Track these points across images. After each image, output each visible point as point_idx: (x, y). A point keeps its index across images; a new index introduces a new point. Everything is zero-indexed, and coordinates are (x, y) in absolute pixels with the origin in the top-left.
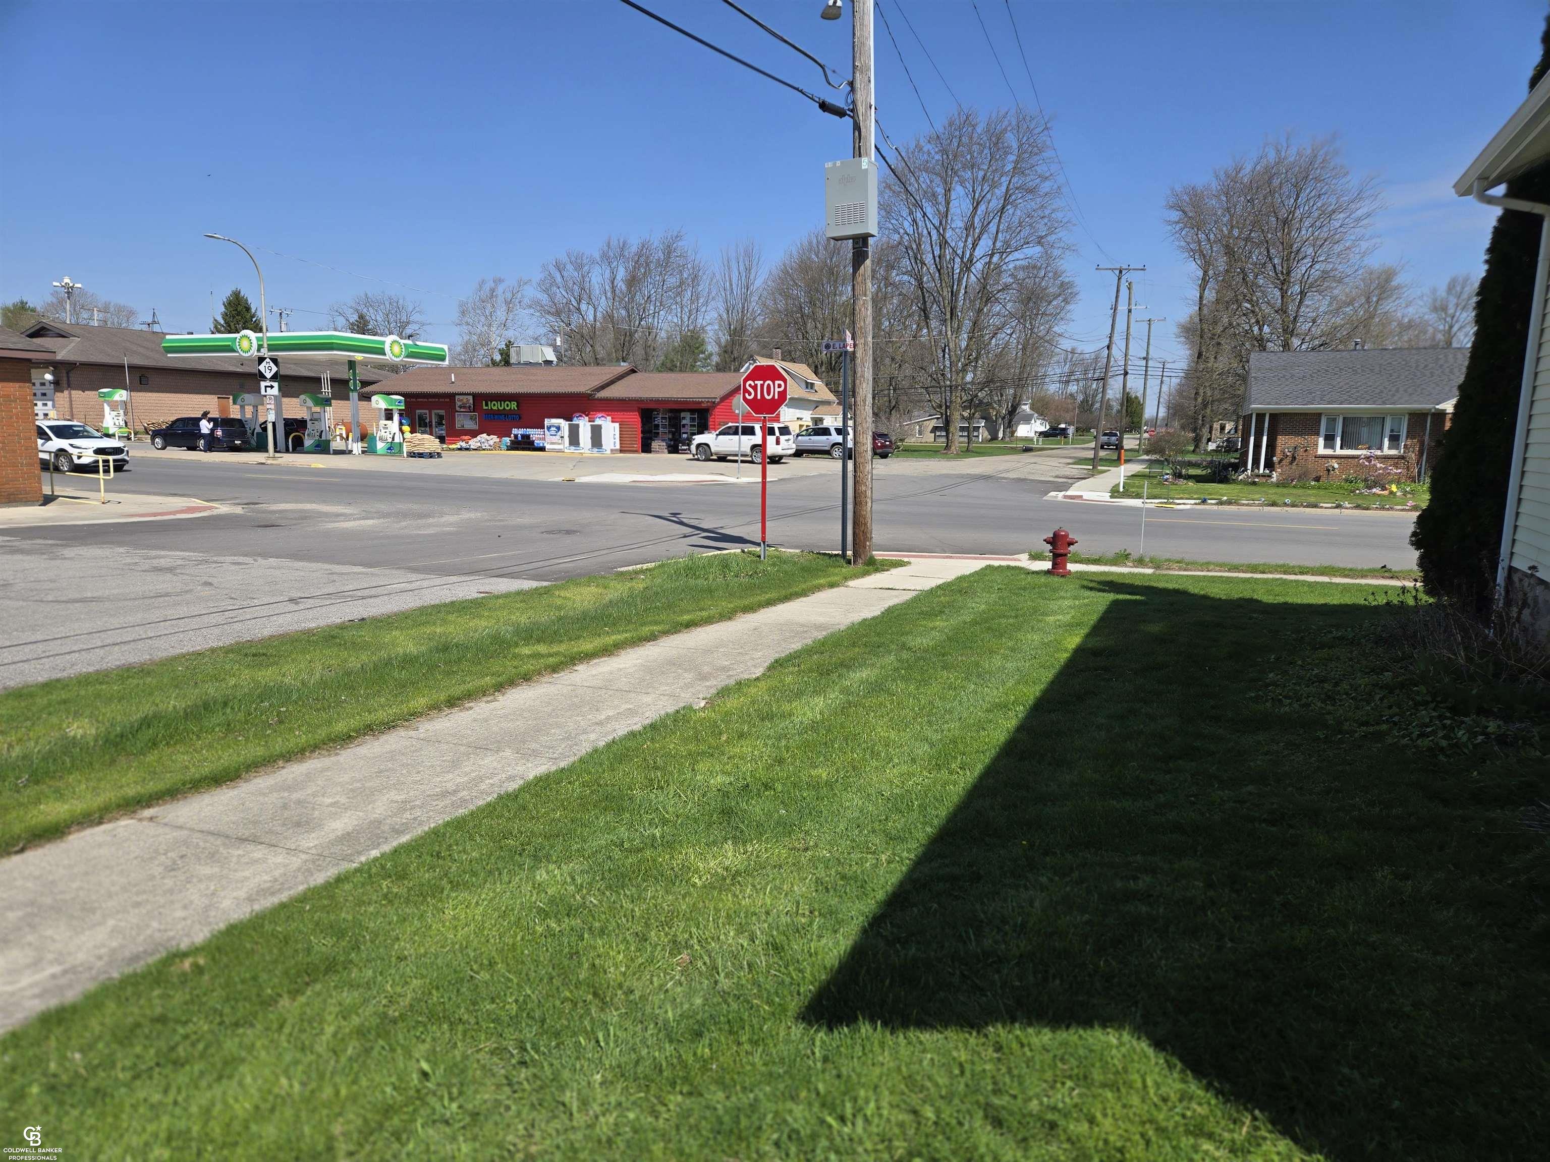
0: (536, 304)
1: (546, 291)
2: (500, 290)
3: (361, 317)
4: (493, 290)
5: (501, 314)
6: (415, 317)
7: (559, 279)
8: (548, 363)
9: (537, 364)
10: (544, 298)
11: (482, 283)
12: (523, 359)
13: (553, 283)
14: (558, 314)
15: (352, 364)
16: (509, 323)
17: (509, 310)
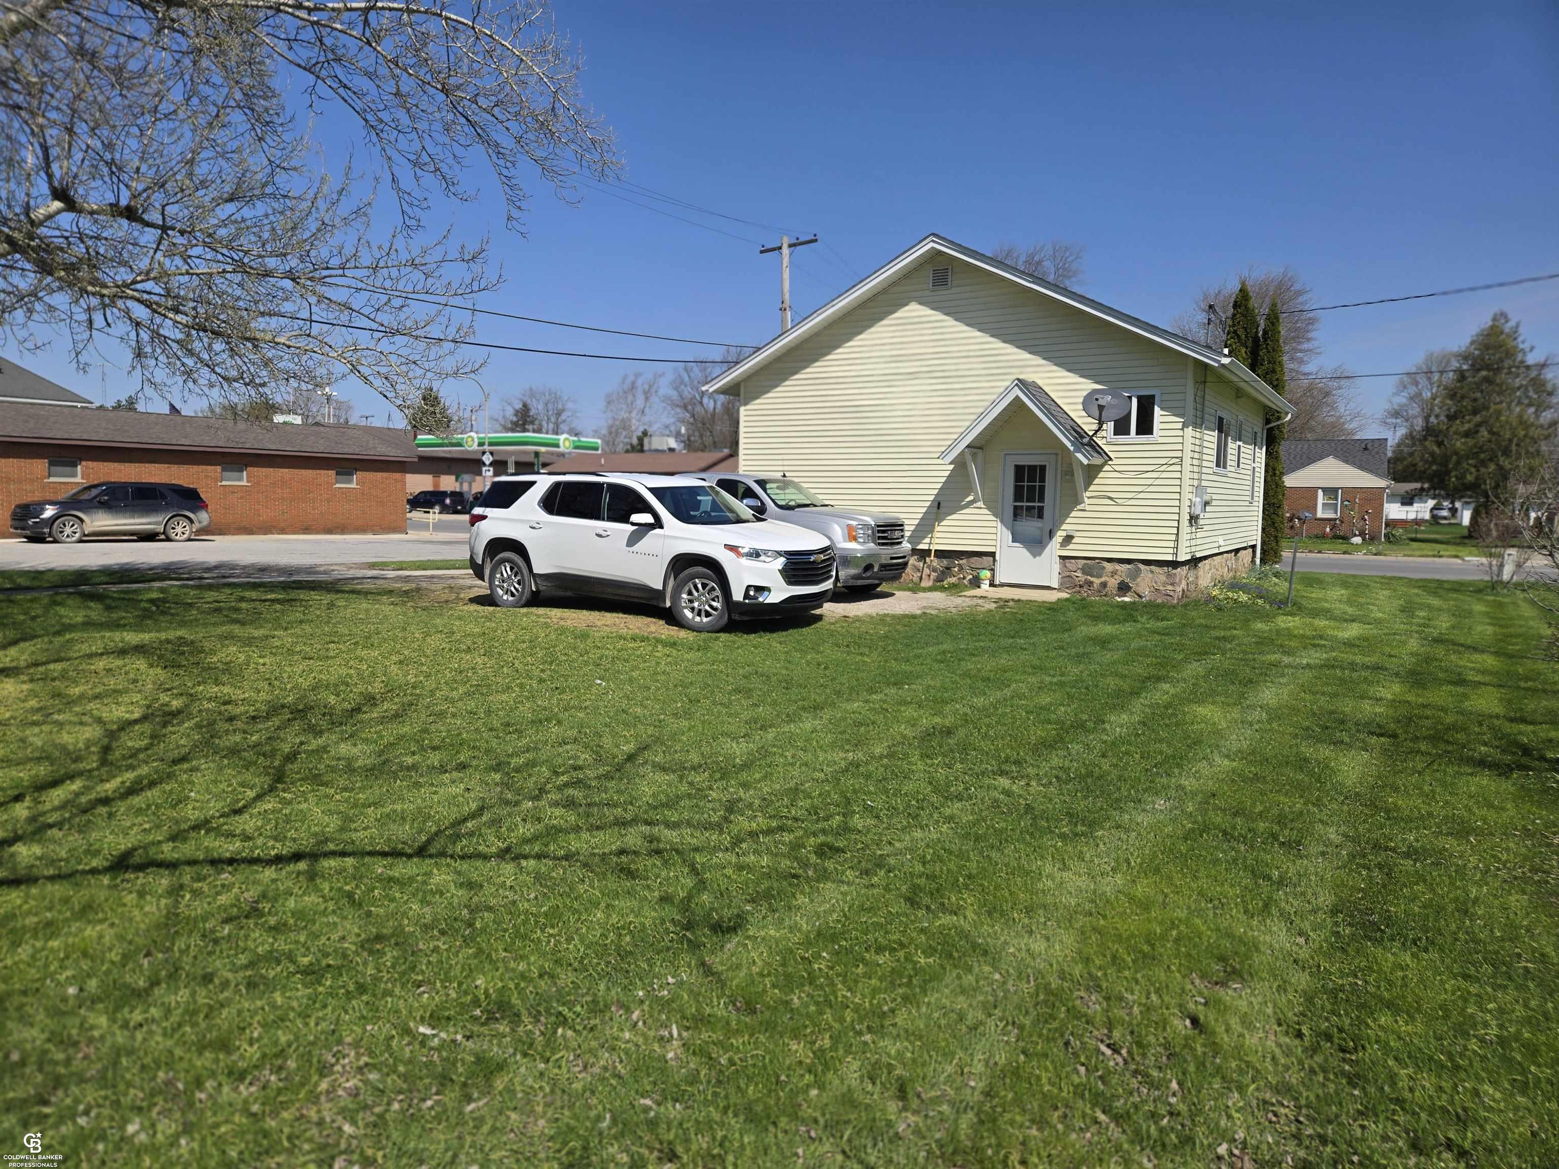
0: (667, 399)
1: (676, 389)
2: (639, 382)
3: (525, 405)
4: (633, 383)
5: (640, 402)
6: (570, 405)
7: (686, 379)
8: (672, 450)
9: (662, 451)
10: (674, 394)
11: (625, 378)
12: (654, 447)
13: (682, 382)
14: (685, 407)
15: (537, 454)
16: (647, 410)
17: (647, 399)
